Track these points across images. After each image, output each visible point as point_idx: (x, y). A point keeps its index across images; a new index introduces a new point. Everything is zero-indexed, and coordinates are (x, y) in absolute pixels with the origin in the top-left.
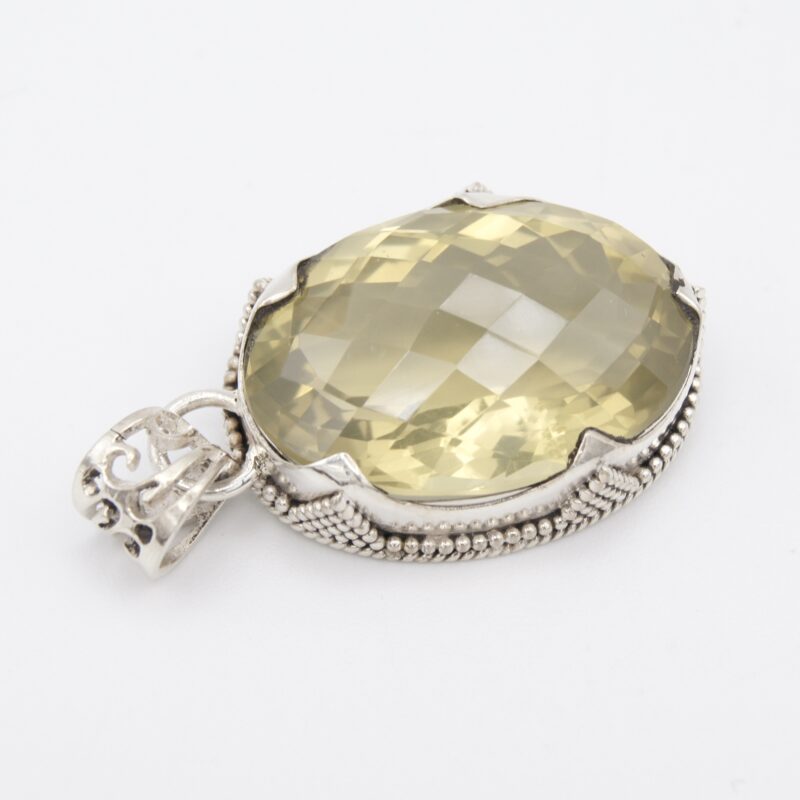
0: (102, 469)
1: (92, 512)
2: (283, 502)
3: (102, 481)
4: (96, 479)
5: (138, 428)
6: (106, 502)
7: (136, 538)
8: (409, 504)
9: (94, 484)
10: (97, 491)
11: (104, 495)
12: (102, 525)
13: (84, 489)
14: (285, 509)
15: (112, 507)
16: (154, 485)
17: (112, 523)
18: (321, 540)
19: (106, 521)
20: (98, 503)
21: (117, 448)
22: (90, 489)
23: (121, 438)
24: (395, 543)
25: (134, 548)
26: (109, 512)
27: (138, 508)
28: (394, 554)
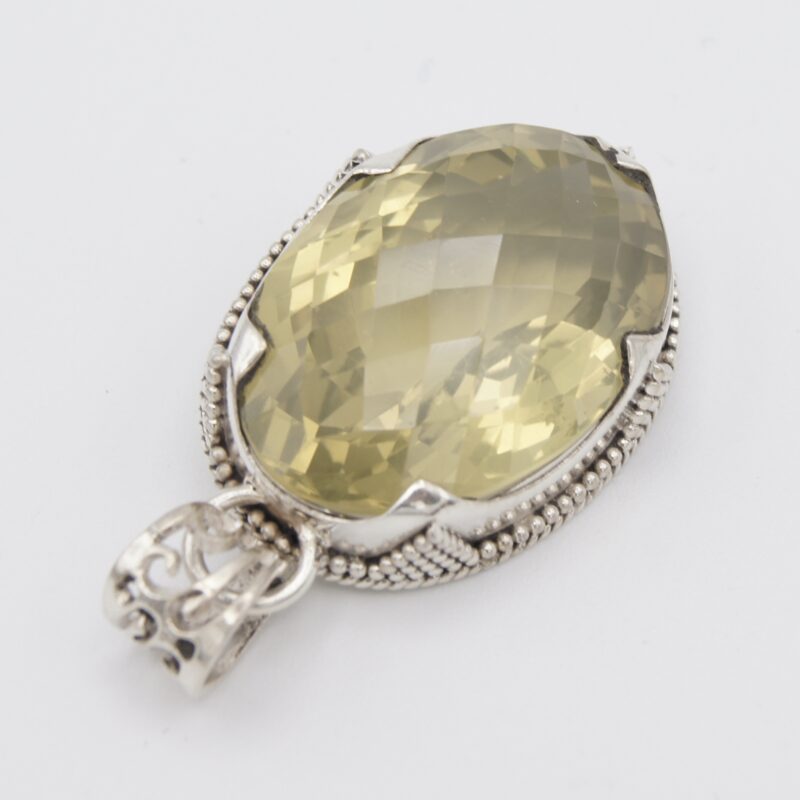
0: (138, 574)
1: (126, 622)
2: (358, 568)
3: (138, 587)
4: (131, 586)
5: (178, 526)
6: (142, 612)
7: (177, 653)
8: (498, 499)
9: (128, 590)
10: (131, 599)
11: (139, 604)
12: (137, 638)
13: (116, 597)
14: (362, 573)
15: (150, 618)
16: (197, 593)
17: (148, 635)
18: (413, 585)
19: (141, 632)
20: (134, 611)
21: (155, 550)
22: (123, 597)
23: (159, 539)
24: (489, 547)
25: (174, 664)
26: (146, 624)
27: (179, 619)
28: (490, 560)
